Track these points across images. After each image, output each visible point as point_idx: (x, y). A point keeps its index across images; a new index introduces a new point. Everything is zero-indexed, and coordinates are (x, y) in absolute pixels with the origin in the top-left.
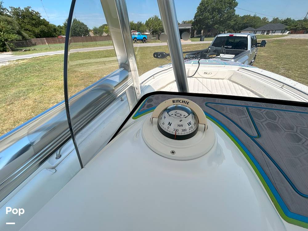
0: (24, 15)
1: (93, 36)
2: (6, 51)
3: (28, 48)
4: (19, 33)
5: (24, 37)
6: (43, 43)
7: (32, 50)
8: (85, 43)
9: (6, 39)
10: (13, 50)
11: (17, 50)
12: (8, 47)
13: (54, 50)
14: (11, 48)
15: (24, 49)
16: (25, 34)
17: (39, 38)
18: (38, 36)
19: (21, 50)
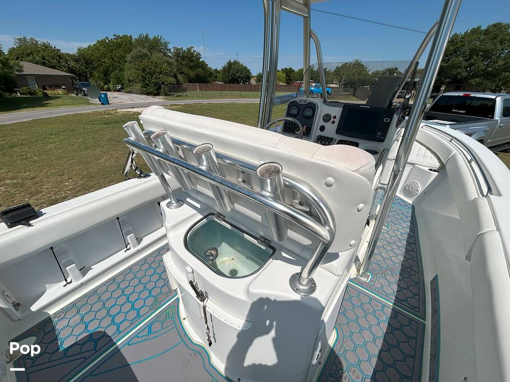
0: (184, 56)
1: (255, 84)
2: (159, 95)
3: (180, 94)
4: (175, 76)
5: (178, 81)
6: (195, 89)
7: (184, 96)
8: (243, 93)
9: (163, 82)
10: (166, 95)
11: (170, 95)
12: (162, 91)
13: (206, 98)
14: (165, 92)
15: (176, 94)
16: (180, 77)
17: (192, 82)
18: (191, 81)
19: (173, 95)
